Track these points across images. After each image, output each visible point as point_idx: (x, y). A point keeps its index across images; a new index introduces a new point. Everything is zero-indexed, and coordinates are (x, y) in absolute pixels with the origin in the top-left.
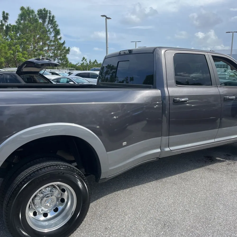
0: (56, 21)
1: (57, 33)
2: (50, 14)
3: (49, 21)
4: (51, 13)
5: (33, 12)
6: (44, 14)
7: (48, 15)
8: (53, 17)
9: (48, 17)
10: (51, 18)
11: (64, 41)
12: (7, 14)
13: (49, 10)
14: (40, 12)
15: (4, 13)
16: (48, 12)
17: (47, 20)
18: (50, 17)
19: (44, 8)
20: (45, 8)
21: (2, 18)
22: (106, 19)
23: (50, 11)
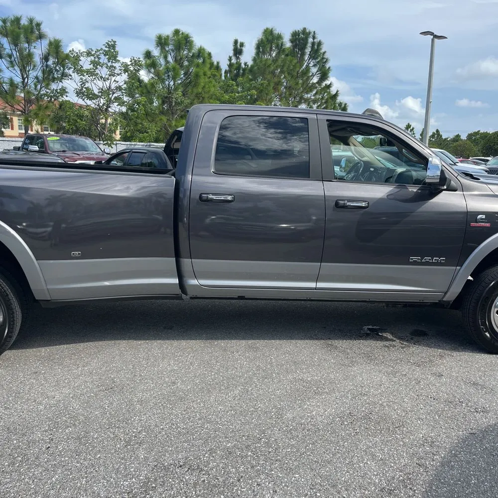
0: (325, 53)
1: (324, 75)
2: (314, 38)
3: (310, 52)
4: (316, 36)
5: (279, 37)
6: (303, 39)
7: (310, 40)
8: (320, 44)
9: (309, 45)
10: (316, 47)
11: (337, 91)
12: (242, 45)
13: (312, 30)
14: (295, 35)
15: (236, 42)
16: (311, 35)
17: (308, 50)
18: (313, 44)
19: (302, 29)
20: (305, 29)
21: (233, 52)
22: (433, 40)
23: (314, 32)
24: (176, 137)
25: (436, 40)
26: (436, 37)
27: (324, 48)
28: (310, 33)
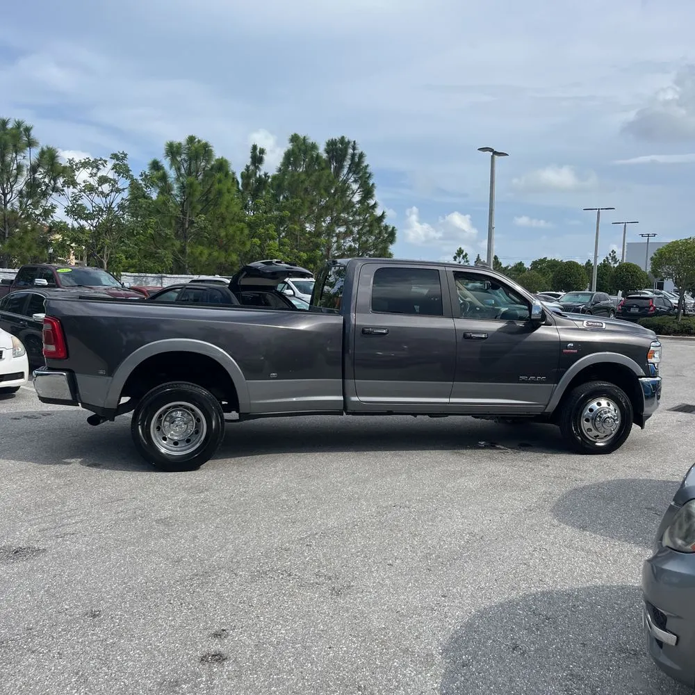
0: (367, 166)
1: (368, 192)
2: (354, 149)
3: (350, 165)
4: (357, 146)
5: (314, 147)
6: (341, 150)
7: (350, 151)
8: (361, 156)
9: (349, 157)
10: (357, 160)
11: (383, 213)
12: (262, 151)
13: (352, 139)
14: (331, 145)
15: (255, 147)
16: (350, 146)
17: (347, 163)
18: (353, 155)
19: (340, 137)
20: (343, 138)
21: (250, 160)
22: (492, 157)
23: (354, 142)
24: (245, 273)
25: (496, 157)
26: (495, 153)
27: (366, 162)
28: (349, 142)
